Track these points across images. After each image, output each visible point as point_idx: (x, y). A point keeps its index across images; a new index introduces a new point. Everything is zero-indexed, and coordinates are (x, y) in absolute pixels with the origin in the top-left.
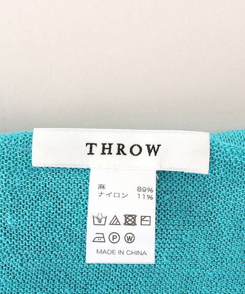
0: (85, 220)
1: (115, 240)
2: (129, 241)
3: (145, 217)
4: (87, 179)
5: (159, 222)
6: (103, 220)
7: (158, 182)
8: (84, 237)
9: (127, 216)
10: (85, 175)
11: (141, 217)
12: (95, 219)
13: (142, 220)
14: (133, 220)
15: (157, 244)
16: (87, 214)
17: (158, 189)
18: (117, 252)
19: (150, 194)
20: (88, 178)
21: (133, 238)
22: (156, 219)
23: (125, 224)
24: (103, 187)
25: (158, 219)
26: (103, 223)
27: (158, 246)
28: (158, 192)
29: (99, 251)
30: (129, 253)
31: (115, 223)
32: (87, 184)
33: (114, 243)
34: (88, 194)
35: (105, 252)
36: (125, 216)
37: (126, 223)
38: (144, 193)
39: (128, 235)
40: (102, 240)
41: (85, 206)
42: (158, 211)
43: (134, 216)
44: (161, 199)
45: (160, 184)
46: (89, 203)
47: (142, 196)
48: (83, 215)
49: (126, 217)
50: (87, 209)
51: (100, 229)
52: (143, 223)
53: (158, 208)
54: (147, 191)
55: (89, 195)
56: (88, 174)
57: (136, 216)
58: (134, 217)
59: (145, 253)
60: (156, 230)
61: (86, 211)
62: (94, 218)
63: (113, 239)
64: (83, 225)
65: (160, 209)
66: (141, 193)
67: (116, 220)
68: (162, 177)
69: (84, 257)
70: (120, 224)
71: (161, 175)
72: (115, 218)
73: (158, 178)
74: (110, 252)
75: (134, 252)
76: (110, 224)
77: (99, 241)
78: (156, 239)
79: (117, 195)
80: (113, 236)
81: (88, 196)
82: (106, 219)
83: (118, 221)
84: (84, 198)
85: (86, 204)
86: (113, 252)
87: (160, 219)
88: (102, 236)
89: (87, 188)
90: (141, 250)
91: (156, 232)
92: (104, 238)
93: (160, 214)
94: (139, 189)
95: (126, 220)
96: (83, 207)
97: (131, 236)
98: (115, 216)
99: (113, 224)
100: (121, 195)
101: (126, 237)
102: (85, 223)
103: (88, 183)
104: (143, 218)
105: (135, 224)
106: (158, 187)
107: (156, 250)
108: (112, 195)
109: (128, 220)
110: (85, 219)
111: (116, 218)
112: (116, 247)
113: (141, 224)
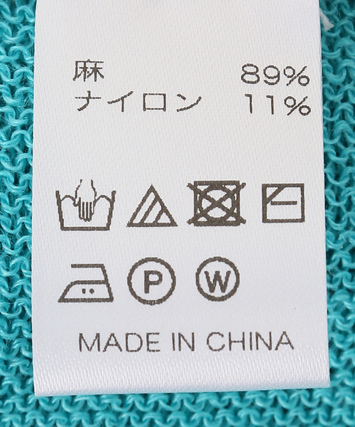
0: (20, 220)
1: (156, 292)
2: (218, 293)
3: (281, 187)
4: (22, 43)
5: (338, 219)
6: (102, 209)
7: (329, 43)
8: (22, 294)
9: (202, 188)
10: (14, 28)
11: (265, 187)
12: (67, 205)
13: (266, 201)
14: (228, 204)
15: (336, 317)
16: (29, 191)
17: (331, 77)
18: (164, 342)
19: (297, 91)
20: (27, 40)
21: (233, 278)
22: (327, 205)
23: (194, 221)
24: (96, 70)
25: (333, 203)
26: (99, 219)
27: (340, 326)
28: (329, 88)
29: (90, 339)
30: (216, 342)
31: (150, 219)
32: (22, 62)
33: (151, 303)
34: (29, 106)
35: (113, 342)
36: (193, 187)
37: (200, 218)
38: (271, 90)
39: (212, 268)
40: (101, 291)
41: (21, 156)
42: (334, 171)
43: (232, 188)
44: (343, 117)
45: (336, 54)
46: (36, 146)
47: (261, 104)
48: (12, 197)
49: (196, 191)
50: (28, 169)
51: (89, 247)
52: (273, 212)
53: (333, 158)
54: (283, 78)
55: (36, 111)
56: (25, 23)
57: (240, 186)
58: (234, 190)
59: (284, 340)
60: (330, 253)
61: (24, 177)
62: (59, 202)
63: (148, 284)
64: (13, 238)
65: (342, 160)
66: (260, 90)
67: (158, 207)
68: (345, 22)
69: (25, 380)
70: (173, 224)
71: (342, 16)
72: (152, 196)
73: (329, 25)
74: (134, 342)
75: (237, 336)
76: (131, 224)
77: (88, 295)
78: (331, 292)
79: (156, 102)
80: (147, 274)
81: (30, 116)
82: (112, 201)
83: (164, 209)
84: (13, 122)
85: (25, 150)
86: (148, 342)
87: (342, 204)
88: (97, 274)
89: (24, 82)
90: (270, 326)
91: (329, 261)
92: (106, 282)
93: (342, 183)
94: (249, 74)
95: (198, 205)
96: (13, 163)
97: (223, 268)
98: (152, 189)
99: (142, 224)
100: (174, 103)
101: (202, 276)
102: (24, 232)
103: (27, 59)
104: (270, 191)
105: (240, 221)
106: (331, 65)
107: (331, 343)
108: (134, 103)
109: (206, 204)
110: (24, 212)
111: (157, 199)
112: (162, 320)
113: (265, 220)
